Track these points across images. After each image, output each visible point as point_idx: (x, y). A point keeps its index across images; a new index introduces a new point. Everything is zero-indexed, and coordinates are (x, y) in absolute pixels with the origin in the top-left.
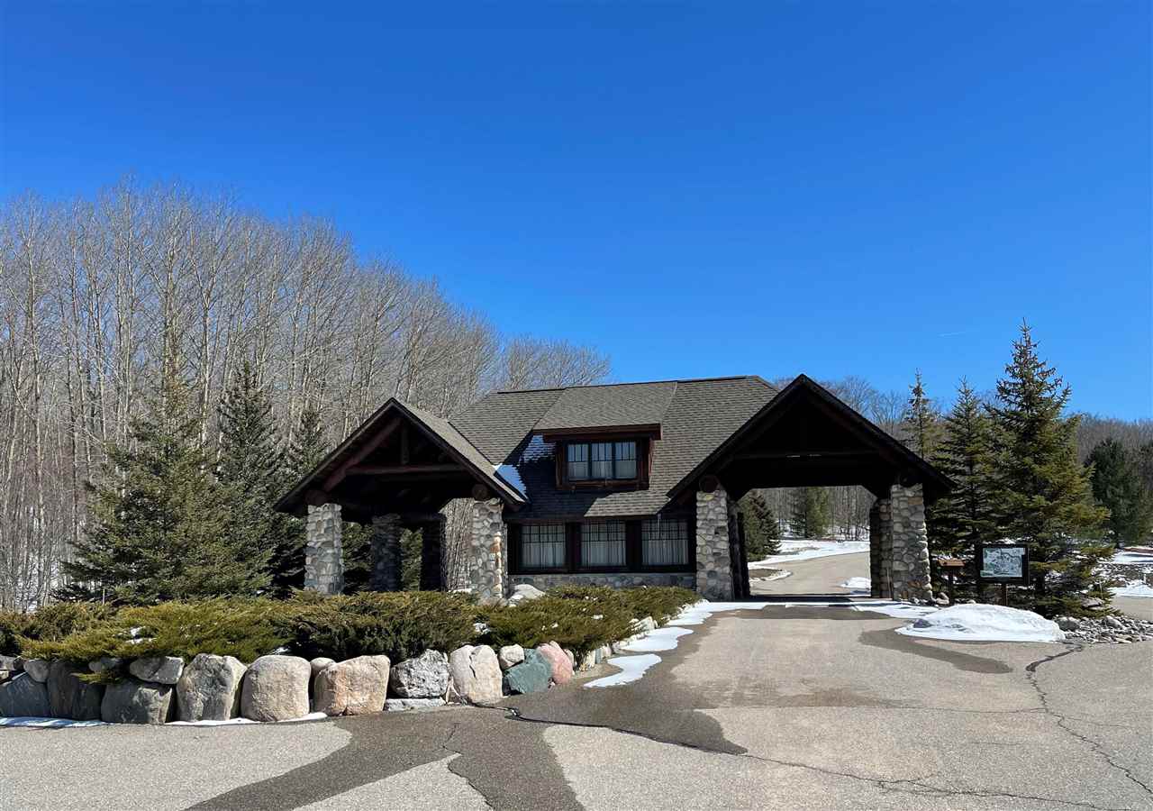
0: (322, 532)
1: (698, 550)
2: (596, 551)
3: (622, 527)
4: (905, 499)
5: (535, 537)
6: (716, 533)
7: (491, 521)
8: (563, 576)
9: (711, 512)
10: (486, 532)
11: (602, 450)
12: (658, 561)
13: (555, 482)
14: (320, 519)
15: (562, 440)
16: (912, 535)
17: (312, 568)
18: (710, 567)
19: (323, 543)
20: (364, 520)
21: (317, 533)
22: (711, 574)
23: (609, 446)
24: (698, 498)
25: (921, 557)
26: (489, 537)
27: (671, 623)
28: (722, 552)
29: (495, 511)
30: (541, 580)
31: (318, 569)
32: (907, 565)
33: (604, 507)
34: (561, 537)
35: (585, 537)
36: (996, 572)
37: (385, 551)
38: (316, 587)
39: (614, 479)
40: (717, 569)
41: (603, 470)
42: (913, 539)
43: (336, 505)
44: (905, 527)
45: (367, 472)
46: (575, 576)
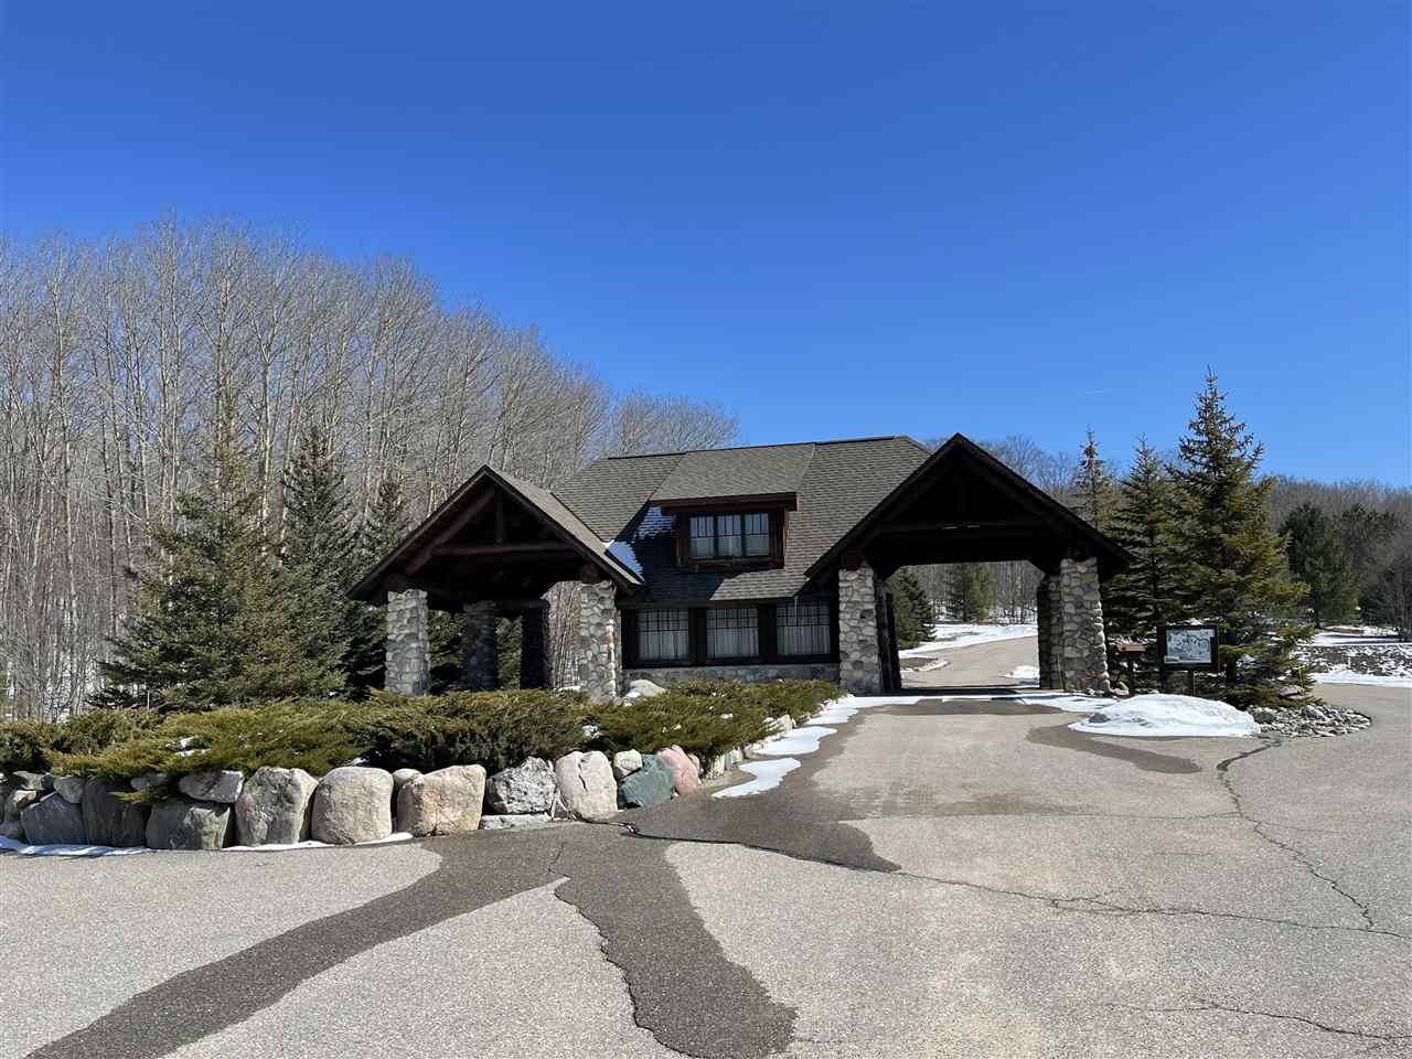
0: (405, 622)
1: (842, 636)
2: (725, 640)
3: (754, 612)
4: (1078, 575)
5: (653, 626)
6: (862, 617)
7: (602, 607)
8: (688, 669)
9: (856, 593)
10: (596, 620)
11: (730, 524)
12: (795, 651)
13: (676, 560)
14: (402, 607)
15: (683, 512)
16: (1085, 616)
17: (394, 664)
18: (855, 656)
19: (407, 635)
20: (454, 608)
21: (399, 624)
22: (857, 664)
23: (737, 518)
24: (841, 578)
25: (1097, 642)
26: (599, 625)
27: (811, 721)
28: (868, 638)
29: (606, 596)
30: (660, 675)
31: (401, 665)
32: (1081, 651)
33: (730, 590)
34: (684, 625)
35: (712, 623)
36: (1181, 658)
37: (479, 643)
38: (398, 686)
39: (744, 556)
40: (863, 659)
41: (731, 546)
42: (1087, 621)
43: (420, 591)
44: (1077, 607)
45: (460, 551)
46: (700, 669)
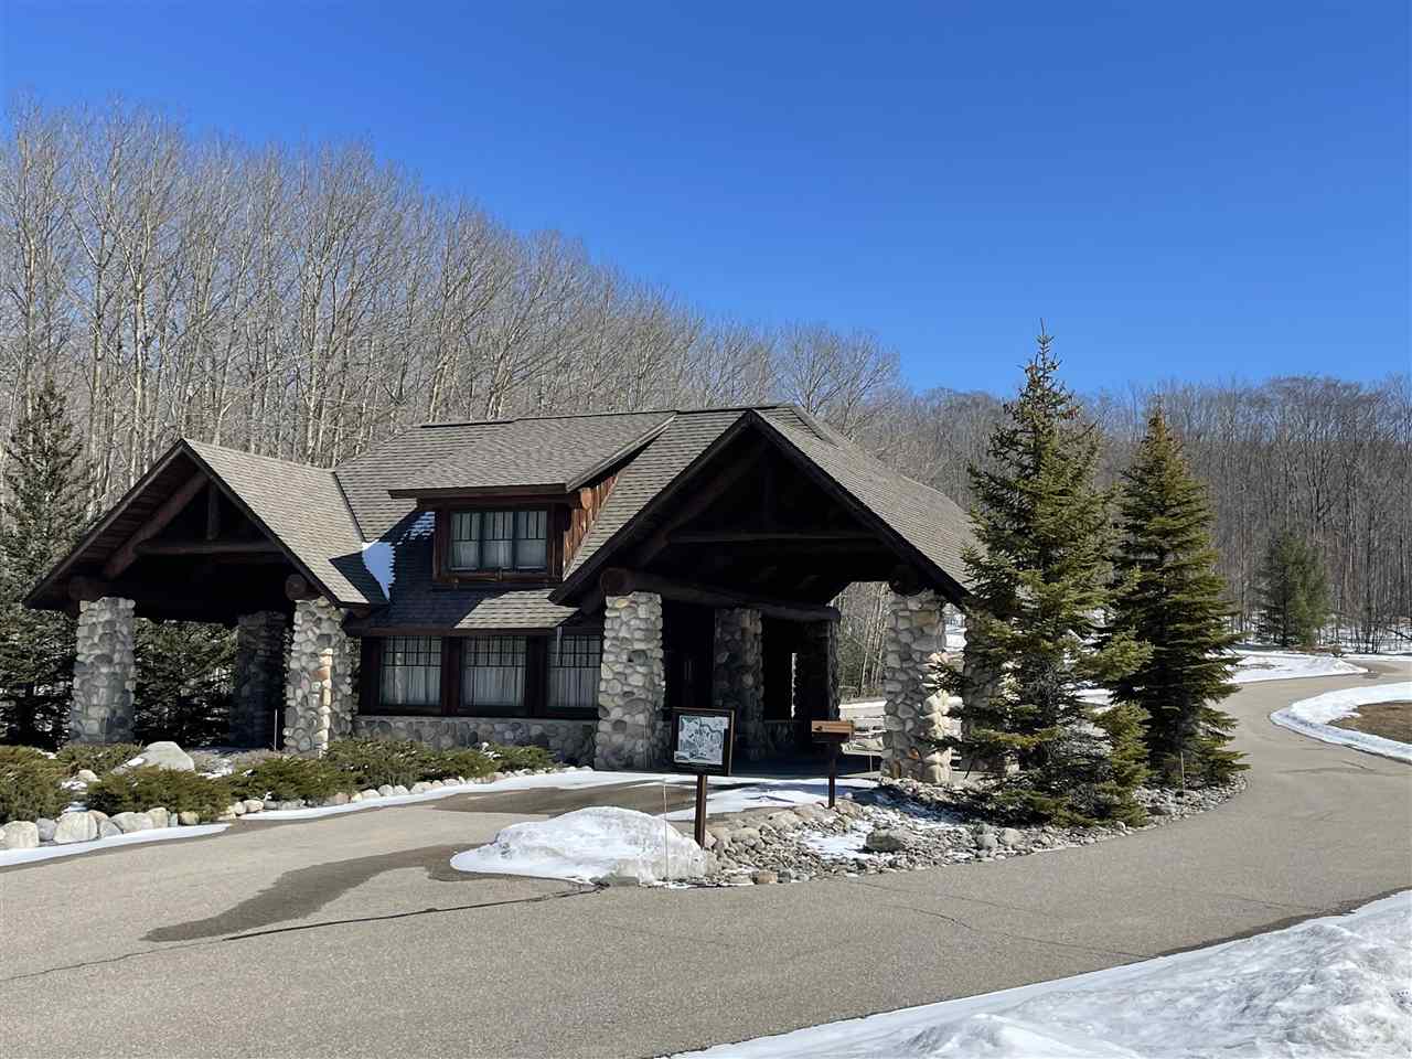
0: (96, 640)
1: (603, 686)
3: (522, 645)
4: (908, 613)
6: (630, 660)
7: (318, 632)
9: (624, 627)
10: (309, 649)
11: (501, 522)
13: (432, 572)
14: (94, 620)
15: (444, 505)
16: (912, 673)
17: (80, 693)
18: (616, 714)
19: (97, 657)
20: (157, 618)
21: (90, 642)
22: (619, 725)
24: (609, 605)
25: (925, 709)
26: (314, 655)
28: (635, 690)
29: (324, 617)
31: (88, 695)
32: (903, 722)
33: (488, 614)
35: (470, 659)
36: (692, 755)
38: (84, 722)
39: (514, 569)
40: (626, 718)
41: (500, 553)
42: (915, 680)
43: (122, 601)
44: (903, 660)
45: (171, 550)
